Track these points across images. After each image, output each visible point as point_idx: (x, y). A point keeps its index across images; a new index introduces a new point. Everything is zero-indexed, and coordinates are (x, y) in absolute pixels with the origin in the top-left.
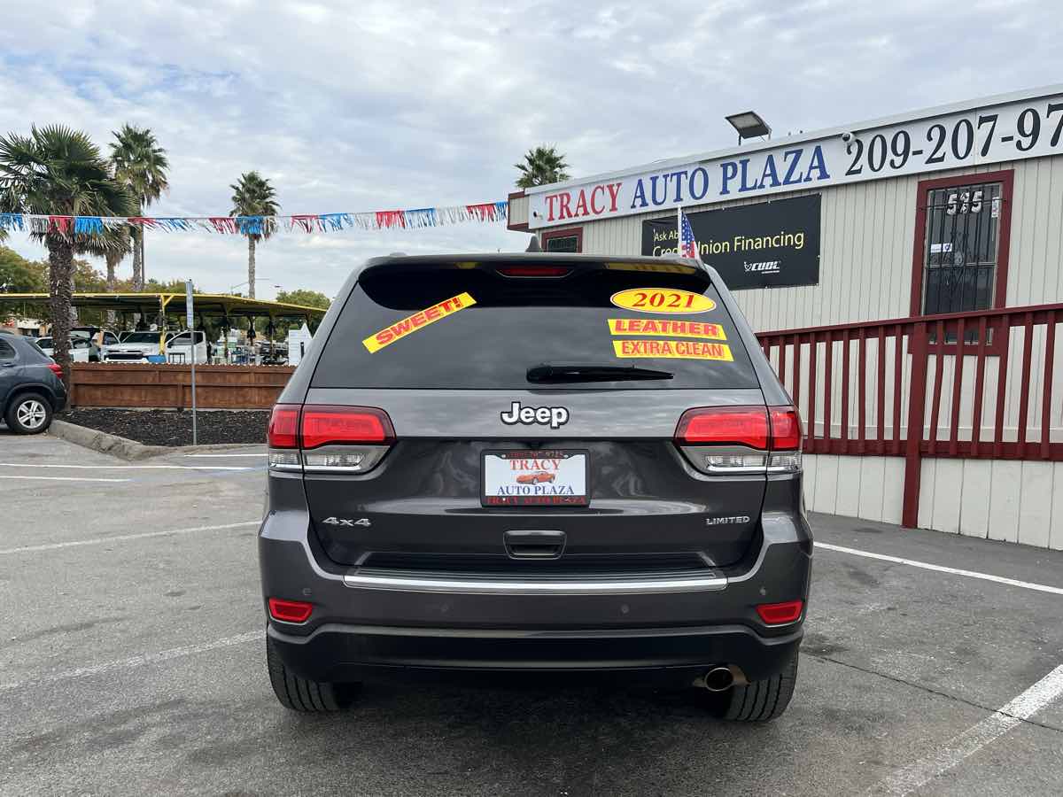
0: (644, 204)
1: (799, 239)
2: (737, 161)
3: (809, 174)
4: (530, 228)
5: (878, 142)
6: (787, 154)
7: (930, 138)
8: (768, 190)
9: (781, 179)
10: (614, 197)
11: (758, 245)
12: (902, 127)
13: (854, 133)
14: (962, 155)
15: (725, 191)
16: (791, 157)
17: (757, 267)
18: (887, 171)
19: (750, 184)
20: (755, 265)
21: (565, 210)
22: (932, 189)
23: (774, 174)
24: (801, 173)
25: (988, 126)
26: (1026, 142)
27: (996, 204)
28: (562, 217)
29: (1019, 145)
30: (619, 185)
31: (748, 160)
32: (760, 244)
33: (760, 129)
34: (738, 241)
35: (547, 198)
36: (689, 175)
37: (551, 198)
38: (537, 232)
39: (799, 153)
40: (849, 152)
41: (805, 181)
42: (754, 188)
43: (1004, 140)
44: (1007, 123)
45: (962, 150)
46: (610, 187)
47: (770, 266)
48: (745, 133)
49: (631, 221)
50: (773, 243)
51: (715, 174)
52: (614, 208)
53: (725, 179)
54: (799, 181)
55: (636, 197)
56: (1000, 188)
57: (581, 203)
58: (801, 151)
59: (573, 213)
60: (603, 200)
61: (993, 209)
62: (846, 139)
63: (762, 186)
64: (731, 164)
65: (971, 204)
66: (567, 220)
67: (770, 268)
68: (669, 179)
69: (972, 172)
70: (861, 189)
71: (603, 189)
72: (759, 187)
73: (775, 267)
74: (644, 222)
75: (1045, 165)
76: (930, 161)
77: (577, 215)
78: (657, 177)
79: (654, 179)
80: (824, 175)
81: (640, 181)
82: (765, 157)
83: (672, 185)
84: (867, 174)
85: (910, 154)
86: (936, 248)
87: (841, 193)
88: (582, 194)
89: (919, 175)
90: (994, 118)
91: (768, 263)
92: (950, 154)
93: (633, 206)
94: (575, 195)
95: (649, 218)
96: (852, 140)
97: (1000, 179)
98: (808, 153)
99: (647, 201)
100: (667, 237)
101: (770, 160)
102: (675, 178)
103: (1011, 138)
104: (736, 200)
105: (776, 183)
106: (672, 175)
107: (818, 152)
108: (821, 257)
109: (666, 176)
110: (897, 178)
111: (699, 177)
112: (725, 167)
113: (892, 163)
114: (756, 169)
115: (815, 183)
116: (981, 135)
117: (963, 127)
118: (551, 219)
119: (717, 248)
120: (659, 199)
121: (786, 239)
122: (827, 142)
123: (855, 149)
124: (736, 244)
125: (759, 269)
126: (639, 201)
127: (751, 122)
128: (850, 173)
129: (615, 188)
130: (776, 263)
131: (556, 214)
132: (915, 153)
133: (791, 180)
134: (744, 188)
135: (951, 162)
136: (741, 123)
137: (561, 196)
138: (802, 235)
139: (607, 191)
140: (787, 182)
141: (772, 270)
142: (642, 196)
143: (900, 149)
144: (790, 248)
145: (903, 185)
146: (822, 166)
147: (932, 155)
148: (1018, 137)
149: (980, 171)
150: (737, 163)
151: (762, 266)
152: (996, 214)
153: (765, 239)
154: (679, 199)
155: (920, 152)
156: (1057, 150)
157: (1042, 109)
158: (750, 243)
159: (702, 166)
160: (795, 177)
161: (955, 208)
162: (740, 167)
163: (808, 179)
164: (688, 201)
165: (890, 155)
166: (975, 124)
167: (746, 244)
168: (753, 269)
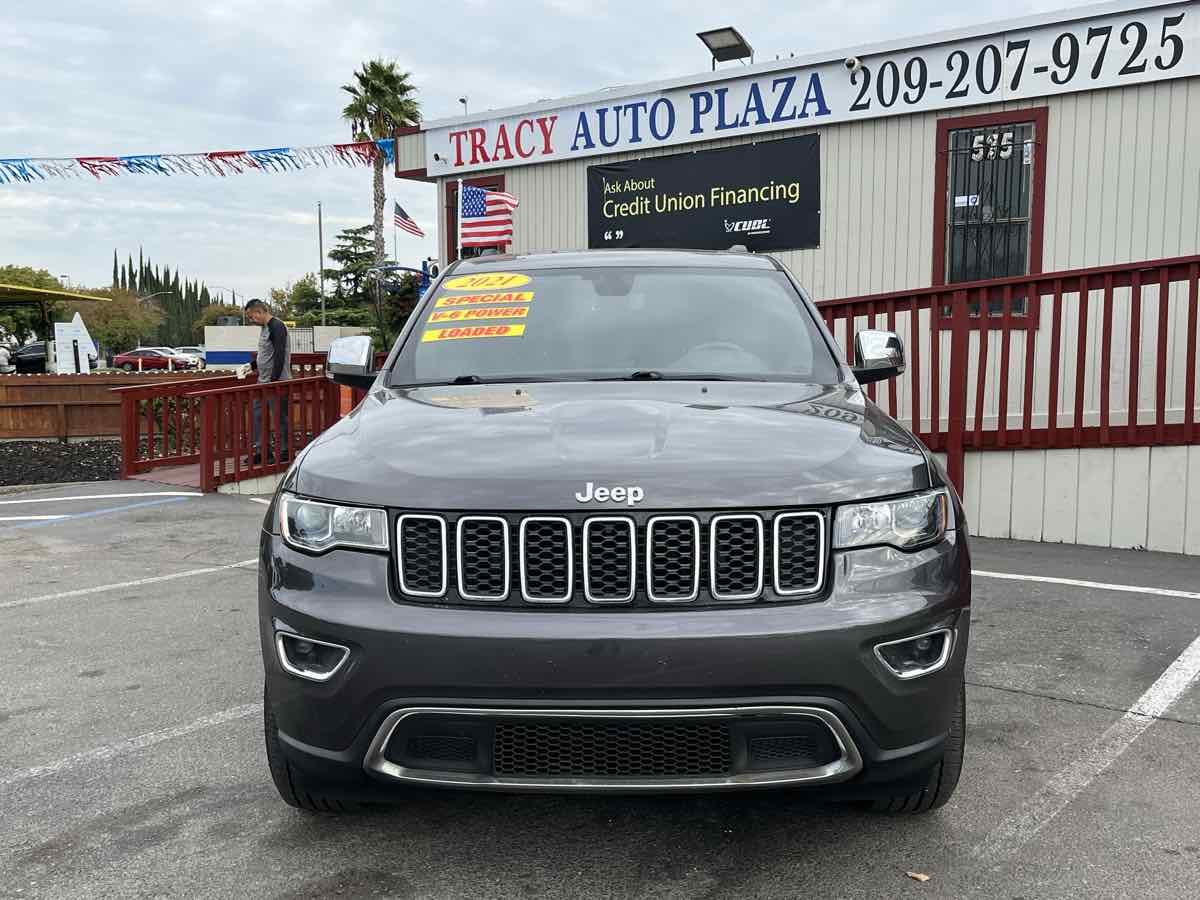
0: (590, 144)
1: (794, 190)
2: (711, 91)
3: (804, 109)
4: (429, 175)
5: (889, 70)
6: (776, 82)
7: (950, 67)
8: (753, 128)
9: (769, 114)
10: (547, 136)
11: (742, 199)
12: (917, 52)
13: (858, 58)
14: (988, 88)
15: (697, 129)
16: (781, 87)
17: (741, 226)
18: (900, 107)
19: (728, 121)
20: (738, 224)
21: (478, 150)
22: (954, 129)
23: (759, 108)
24: (795, 108)
25: (1018, 53)
26: (1063, 74)
27: (1029, 148)
28: (475, 161)
29: (1054, 77)
30: (553, 119)
31: (726, 90)
32: (743, 197)
33: (740, 50)
34: (716, 193)
35: (452, 135)
36: (649, 108)
37: (458, 135)
38: (439, 182)
39: (791, 82)
40: (854, 82)
41: (800, 117)
42: (735, 125)
43: (1037, 70)
44: (1040, 51)
45: (988, 84)
46: (542, 122)
47: (758, 225)
48: (721, 54)
49: (571, 167)
50: (760, 195)
51: (684, 106)
52: (547, 150)
53: (697, 114)
54: (792, 117)
55: (578, 136)
56: (1033, 127)
57: (501, 143)
58: (795, 78)
59: (490, 155)
60: (532, 139)
61: (1026, 154)
62: (850, 65)
63: (745, 123)
64: (704, 94)
65: (1000, 149)
66: (482, 166)
67: (759, 227)
68: (621, 112)
69: (999, 110)
70: (868, 129)
71: (531, 124)
72: (741, 125)
73: (764, 227)
74: (590, 169)
75: (1083, 102)
76: (951, 95)
77: (496, 158)
78: (606, 110)
79: (602, 113)
80: (823, 110)
81: (583, 115)
82: (747, 87)
83: (627, 121)
84: (876, 110)
85: (928, 84)
86: (961, 201)
87: (845, 132)
88: (502, 130)
89: (937, 112)
90: (1025, 44)
91: (755, 223)
92: (974, 87)
93: (575, 148)
94: (492, 133)
95: (596, 163)
96: (857, 67)
97: (1032, 118)
98: (803, 83)
99: (593, 142)
100: (622, 188)
101: (755, 89)
102: (630, 110)
103: (1045, 69)
104: (711, 141)
105: (762, 119)
106: (626, 107)
107: (815, 80)
108: (822, 212)
109: (617, 109)
110: (912, 115)
111: (662, 112)
112: (696, 97)
113: (906, 96)
114: (737, 101)
115: (813, 120)
116: (1010, 64)
117: (989, 55)
118: (459, 163)
119: (689, 202)
120: (610, 137)
121: (776, 191)
122: (826, 69)
123: (860, 78)
124: (713, 197)
125: (743, 229)
126: (582, 141)
127: (729, 40)
128: (855, 108)
129: (548, 124)
130: (765, 221)
131: (467, 156)
132: (933, 85)
133: (782, 115)
134: (721, 125)
135: (975, 97)
136: (716, 42)
137: (473, 133)
138: (797, 186)
139: (537, 126)
140: (777, 117)
141: (761, 230)
142: (587, 134)
143: (915, 79)
144: (784, 202)
145: (918, 124)
146: (820, 99)
147: (954, 88)
148: (1053, 67)
149: (1009, 109)
150: (713, 93)
151: (747, 226)
152: (1028, 160)
153: (750, 191)
154: (636, 138)
155: (939, 84)
156: (1099, 83)
157: (1081, 34)
158: (731, 196)
159: (666, 96)
160: (786, 112)
161: (981, 152)
162: (715, 98)
163: (804, 115)
164: (648, 141)
165: (903, 87)
166: (1003, 51)
167: (726, 197)
168: (736, 229)
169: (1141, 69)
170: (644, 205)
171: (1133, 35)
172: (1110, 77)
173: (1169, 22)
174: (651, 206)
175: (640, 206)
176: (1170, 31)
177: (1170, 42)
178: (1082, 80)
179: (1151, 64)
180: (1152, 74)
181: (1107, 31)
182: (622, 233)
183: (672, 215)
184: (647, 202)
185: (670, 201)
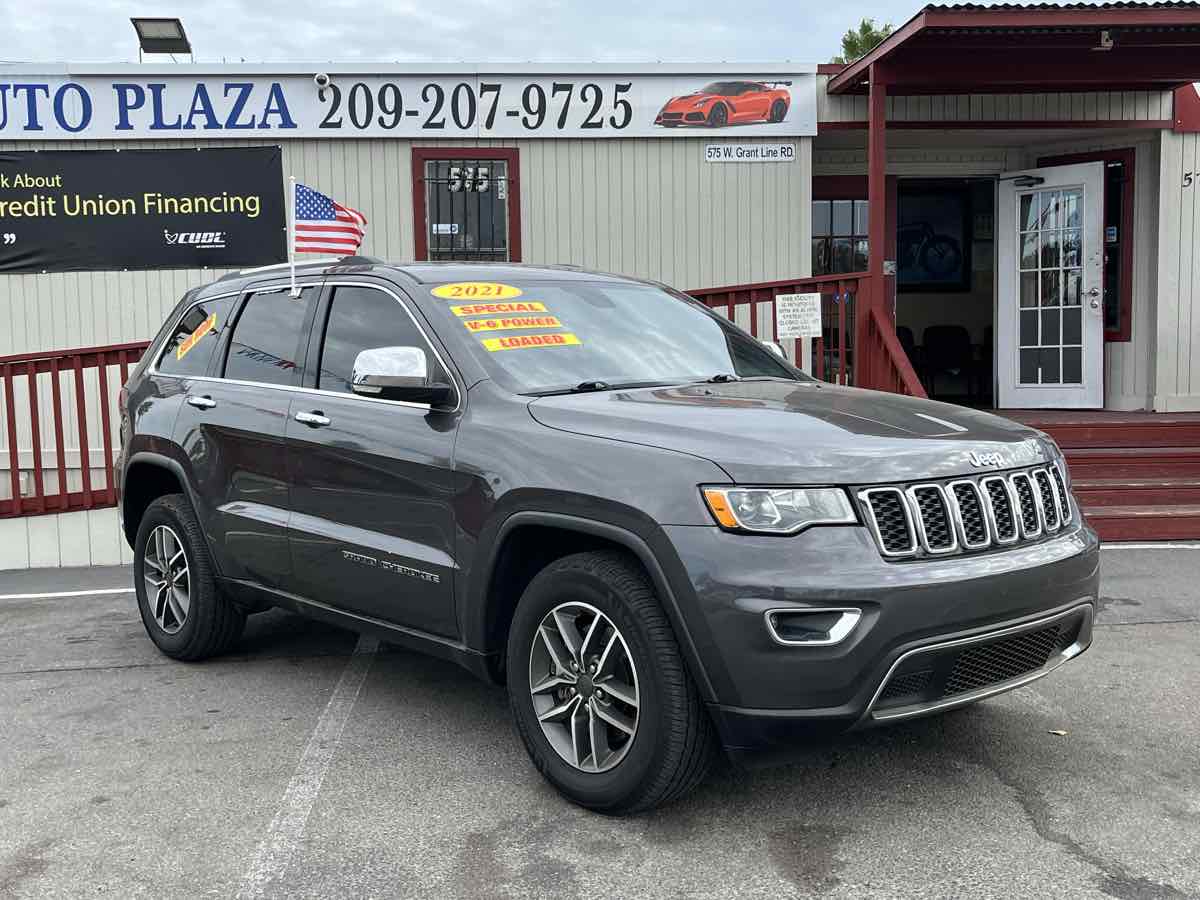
1: (252, 204)
2: (143, 84)
3: (265, 119)
5: (360, 93)
6: (228, 87)
7: (426, 99)
8: (200, 132)
9: (222, 117)
11: (186, 208)
12: (392, 79)
13: (329, 75)
15: (124, 124)
16: (235, 93)
17: (187, 238)
18: (374, 130)
19: (169, 119)
20: (183, 235)
22: (427, 157)
23: (208, 111)
24: (254, 117)
25: (490, 96)
26: (533, 120)
27: (503, 185)
29: (525, 121)
31: (164, 86)
32: (189, 206)
33: (180, 44)
34: (150, 199)
36: (53, 94)
39: (247, 90)
40: (323, 99)
41: (260, 126)
42: (177, 126)
43: (510, 114)
44: (511, 97)
45: (464, 120)
47: (210, 239)
48: (149, 45)
50: (209, 206)
51: (105, 101)
53: (124, 108)
54: (251, 126)
56: (506, 165)
58: (252, 85)
61: (500, 189)
62: (322, 81)
63: (190, 126)
64: (132, 87)
65: (476, 182)
67: (210, 241)
68: (10, 92)
69: (472, 145)
70: (337, 149)
72: (186, 127)
73: (217, 240)
75: (549, 148)
76: (428, 125)
80: (287, 123)
82: (192, 86)
84: (348, 130)
85: (403, 113)
86: (444, 228)
87: (310, 149)
89: (411, 140)
90: (497, 88)
91: (205, 235)
92: (450, 121)
96: (325, 84)
97: (505, 156)
98: (261, 91)
100: (11, 182)
101: (201, 91)
102: (23, 92)
103: (516, 114)
105: (213, 124)
106: (17, 88)
107: (276, 91)
111: (72, 100)
112: (121, 91)
113: (381, 121)
114: (178, 101)
115: (275, 132)
116: (484, 102)
117: (463, 91)
119: (113, 207)
121: (230, 204)
122: (289, 80)
123: (329, 95)
124: (147, 204)
125: (191, 241)
127: (170, 32)
128: (325, 125)
130: (218, 234)
132: (409, 113)
133: (237, 123)
134: (158, 124)
135: (451, 130)
136: (151, 31)
138: (257, 199)
141: (213, 243)
143: (390, 105)
144: (240, 216)
145: (391, 149)
146: (283, 110)
148: (523, 113)
149: (481, 145)
150: (145, 88)
151: (194, 238)
152: (503, 195)
153: (197, 201)
154: (33, 124)
155: (415, 113)
156: (565, 133)
157: (547, 87)
158: (171, 204)
159: (78, 82)
160: (243, 120)
161: (458, 183)
162: (149, 94)
163: (264, 125)
164: (51, 130)
165: (377, 112)
166: (477, 92)
167: (164, 205)
168: (181, 241)
169: (599, 125)
170: (47, 206)
171: (591, 94)
172: (573, 129)
173: (621, 89)
174: (58, 207)
175: (40, 207)
176: (621, 96)
177: (620, 105)
178: (549, 129)
179: (607, 122)
180: (607, 131)
181: (569, 88)
182: (13, 236)
183: (89, 221)
184: (50, 202)
185: (85, 203)
